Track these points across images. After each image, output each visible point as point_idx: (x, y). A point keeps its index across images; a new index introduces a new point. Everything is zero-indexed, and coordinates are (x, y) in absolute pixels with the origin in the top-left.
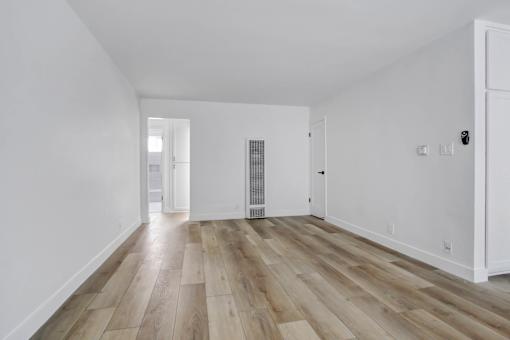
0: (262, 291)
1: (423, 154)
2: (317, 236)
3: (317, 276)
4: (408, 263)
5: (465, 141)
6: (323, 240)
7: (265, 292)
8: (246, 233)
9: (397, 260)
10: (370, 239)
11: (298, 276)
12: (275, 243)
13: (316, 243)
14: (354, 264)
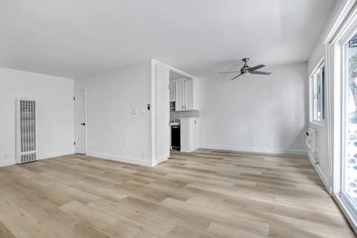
0: (44, 198)
1: (135, 114)
2: (81, 164)
3: (81, 183)
4: (128, 166)
5: (149, 108)
6: (85, 165)
7: (47, 199)
8: (20, 173)
9: (124, 166)
10: (113, 159)
11: (70, 186)
12: (49, 174)
13: (80, 168)
14: (103, 172)
